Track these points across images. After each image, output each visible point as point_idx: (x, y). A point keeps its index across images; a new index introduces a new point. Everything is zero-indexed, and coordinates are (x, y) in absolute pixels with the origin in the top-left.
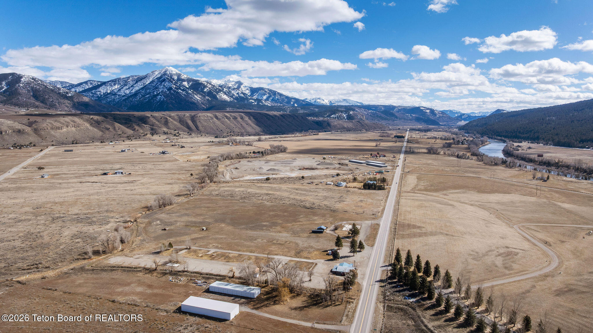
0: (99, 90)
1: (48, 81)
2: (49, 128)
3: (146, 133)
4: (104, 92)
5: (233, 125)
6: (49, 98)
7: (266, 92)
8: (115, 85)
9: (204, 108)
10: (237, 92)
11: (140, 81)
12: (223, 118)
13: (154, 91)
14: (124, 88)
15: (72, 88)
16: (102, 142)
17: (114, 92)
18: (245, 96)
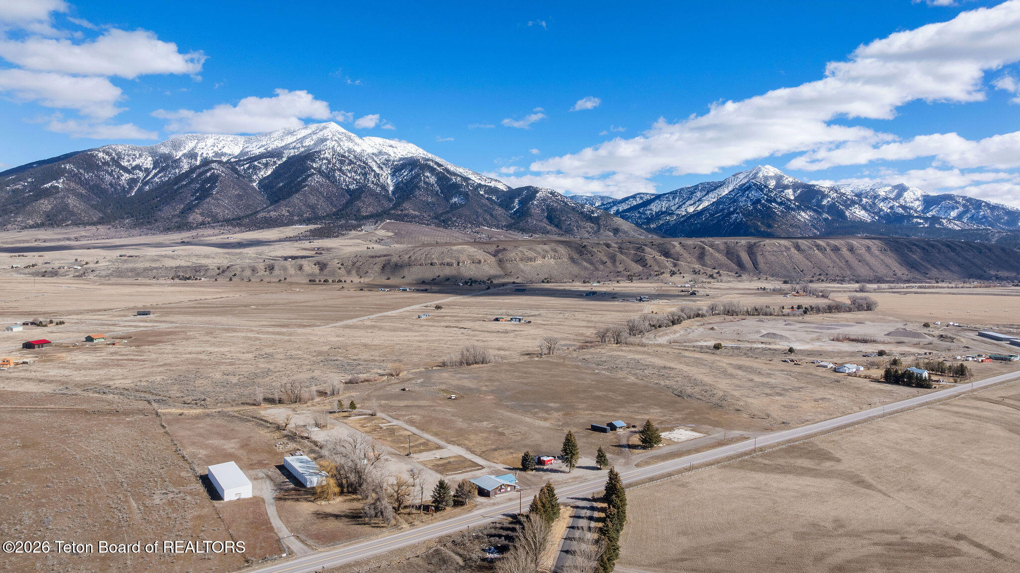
0: (650, 208)
1: (584, 197)
2: (517, 260)
3: (662, 271)
4: (657, 211)
5: (827, 261)
6: (565, 220)
7: (957, 202)
8: (674, 198)
9: (815, 233)
10: (891, 205)
11: (712, 190)
12: (811, 248)
13: (730, 207)
14: (687, 203)
15: (613, 206)
16: (584, 282)
17: (672, 210)
18: (906, 211)
